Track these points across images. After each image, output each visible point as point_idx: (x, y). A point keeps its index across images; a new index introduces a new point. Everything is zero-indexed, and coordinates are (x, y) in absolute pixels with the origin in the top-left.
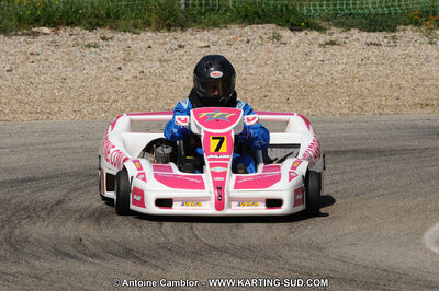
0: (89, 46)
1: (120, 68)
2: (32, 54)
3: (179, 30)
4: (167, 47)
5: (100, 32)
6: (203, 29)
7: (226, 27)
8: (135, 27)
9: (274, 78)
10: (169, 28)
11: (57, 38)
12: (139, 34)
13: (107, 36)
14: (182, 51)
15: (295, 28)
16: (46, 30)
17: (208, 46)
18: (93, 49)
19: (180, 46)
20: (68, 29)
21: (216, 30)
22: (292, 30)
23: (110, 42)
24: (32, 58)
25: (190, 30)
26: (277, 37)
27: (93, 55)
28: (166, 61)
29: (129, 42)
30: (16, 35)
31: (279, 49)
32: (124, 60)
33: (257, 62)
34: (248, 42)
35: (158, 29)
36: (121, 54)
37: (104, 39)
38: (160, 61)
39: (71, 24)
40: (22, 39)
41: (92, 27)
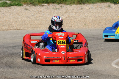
0: (56, 9)
1: (63, 15)
2: (40, 11)
3: (83, 4)
4: (78, 9)
5: (61, 5)
6: (90, 4)
7: (96, 3)
8: (71, 4)
9: (105, 17)
10: (80, 4)
11: (48, 7)
12: (71, 5)
13: (62, 6)
14: (82, 10)
15: (115, 3)
16: (46, 4)
17: (89, 9)
18: (57, 10)
19: (82, 9)
20: (52, 4)
21: (93, 4)
22: (114, 4)
23: (63, 8)
24: (40, 12)
25: (86, 4)
26: (109, 6)
27: (57, 12)
28: (77, 13)
29: (68, 8)
30: (38, 6)
31: (109, 10)
32: (65, 13)
33: (102, 13)
34: (101, 7)
35: (77, 4)
36: (65, 11)
37: (61, 7)
38: (75, 13)
39: (53, 3)
40: (39, 7)
41: (59, 4)
